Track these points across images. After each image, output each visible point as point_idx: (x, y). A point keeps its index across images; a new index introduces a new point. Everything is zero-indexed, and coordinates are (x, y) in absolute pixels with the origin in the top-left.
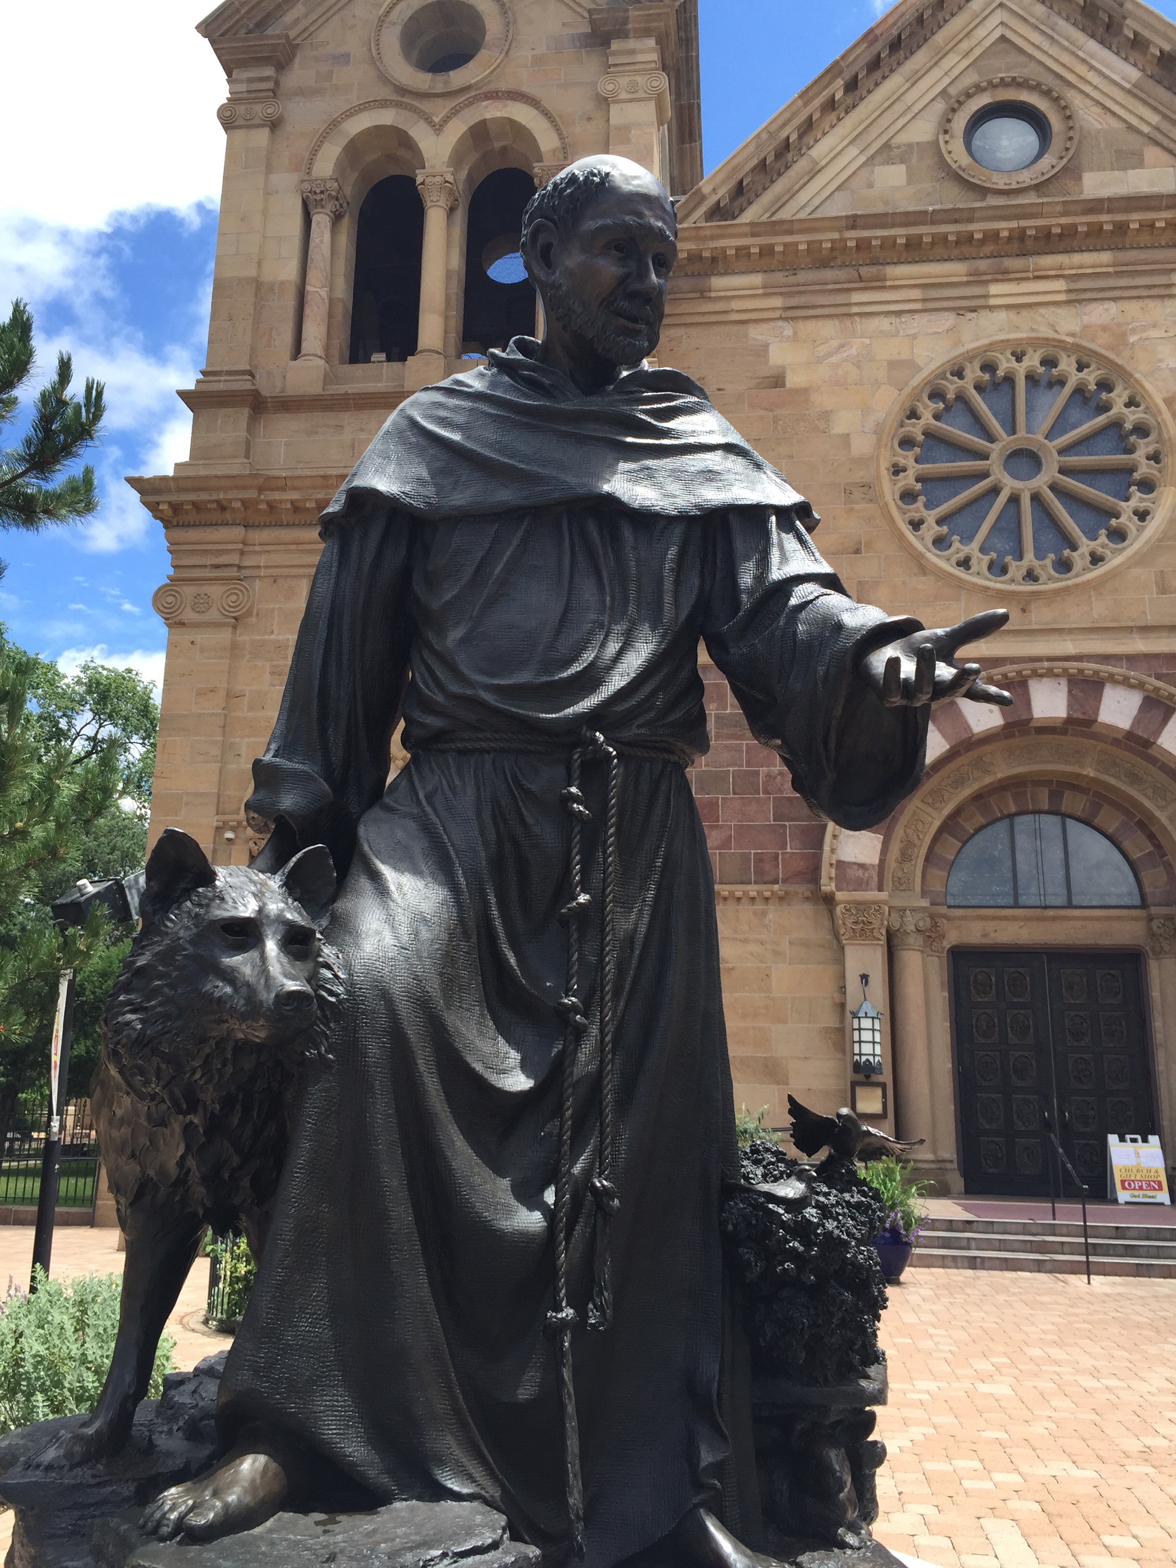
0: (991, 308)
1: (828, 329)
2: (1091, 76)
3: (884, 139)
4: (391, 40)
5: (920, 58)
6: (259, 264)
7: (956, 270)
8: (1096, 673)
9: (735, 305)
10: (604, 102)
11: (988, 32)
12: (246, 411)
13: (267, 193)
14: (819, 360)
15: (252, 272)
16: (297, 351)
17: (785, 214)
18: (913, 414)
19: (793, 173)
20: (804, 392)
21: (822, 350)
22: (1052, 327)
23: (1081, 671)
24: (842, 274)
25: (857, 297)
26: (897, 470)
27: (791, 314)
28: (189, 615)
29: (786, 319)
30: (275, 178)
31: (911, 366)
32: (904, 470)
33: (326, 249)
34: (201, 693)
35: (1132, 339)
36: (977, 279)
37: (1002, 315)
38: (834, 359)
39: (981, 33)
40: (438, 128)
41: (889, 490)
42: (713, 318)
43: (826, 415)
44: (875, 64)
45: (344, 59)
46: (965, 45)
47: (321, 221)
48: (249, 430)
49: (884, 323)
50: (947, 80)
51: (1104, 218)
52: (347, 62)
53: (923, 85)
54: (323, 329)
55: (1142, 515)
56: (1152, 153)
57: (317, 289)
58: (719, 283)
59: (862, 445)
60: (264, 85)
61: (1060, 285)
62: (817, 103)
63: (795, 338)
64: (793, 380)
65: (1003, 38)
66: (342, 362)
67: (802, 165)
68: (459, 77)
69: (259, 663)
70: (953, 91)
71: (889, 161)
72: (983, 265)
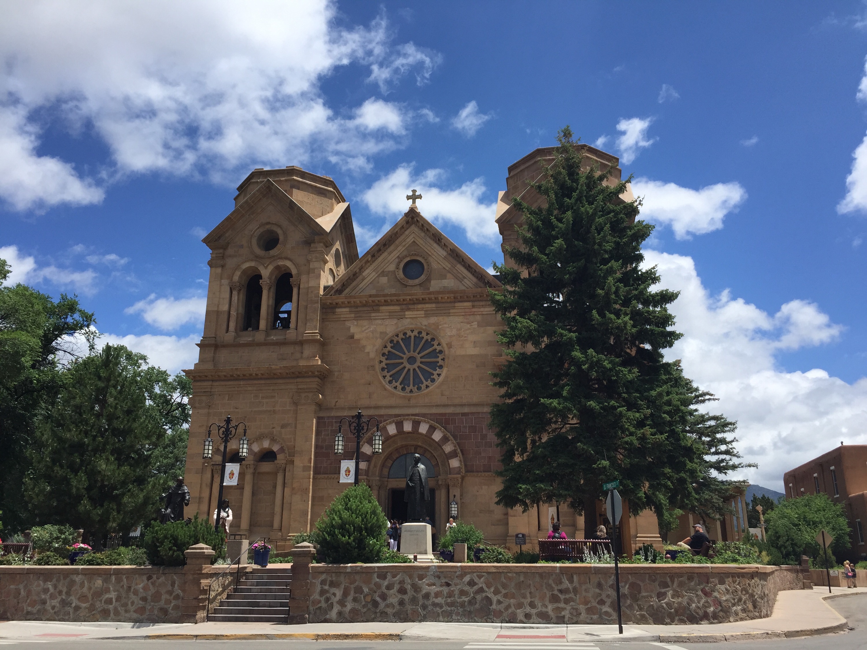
0: (406, 318)
1: (365, 323)
2: (435, 253)
3: (382, 270)
4: (254, 241)
5: (392, 247)
6: (218, 306)
7: (397, 308)
8: (418, 419)
9: (342, 316)
10: (309, 261)
11: (410, 240)
12: (213, 349)
13: (221, 285)
14: (363, 332)
15: (216, 309)
16: (227, 331)
17: (353, 294)
18: (386, 347)
19: (358, 280)
20: (359, 340)
21: (364, 328)
22: (421, 323)
23: (415, 419)
24: (369, 309)
25: (373, 315)
26: (381, 362)
27: (357, 318)
28: (197, 405)
29: (355, 320)
30: (223, 281)
31: (385, 333)
32: (382, 362)
33: (236, 301)
34: (200, 426)
35: (440, 327)
36: (402, 310)
37: (409, 320)
38: (366, 331)
39: (408, 240)
40: (266, 268)
41: (378, 368)
42: (336, 319)
43: (364, 347)
44: (380, 250)
45: (242, 246)
46: (404, 244)
47: (235, 293)
48: (214, 354)
49: (379, 322)
50: (399, 253)
51: (432, 296)
52: (243, 248)
53: (392, 255)
54: (235, 324)
55: (439, 375)
56: (449, 275)
57: (233, 313)
58: (338, 310)
59: (372, 355)
60: (220, 255)
61: (423, 312)
62: (364, 261)
63: (357, 325)
64: (356, 337)
65: (414, 242)
66: (240, 331)
67: (360, 277)
68: (273, 252)
69: (215, 418)
70: (400, 256)
71: (383, 276)
72: (404, 307)
